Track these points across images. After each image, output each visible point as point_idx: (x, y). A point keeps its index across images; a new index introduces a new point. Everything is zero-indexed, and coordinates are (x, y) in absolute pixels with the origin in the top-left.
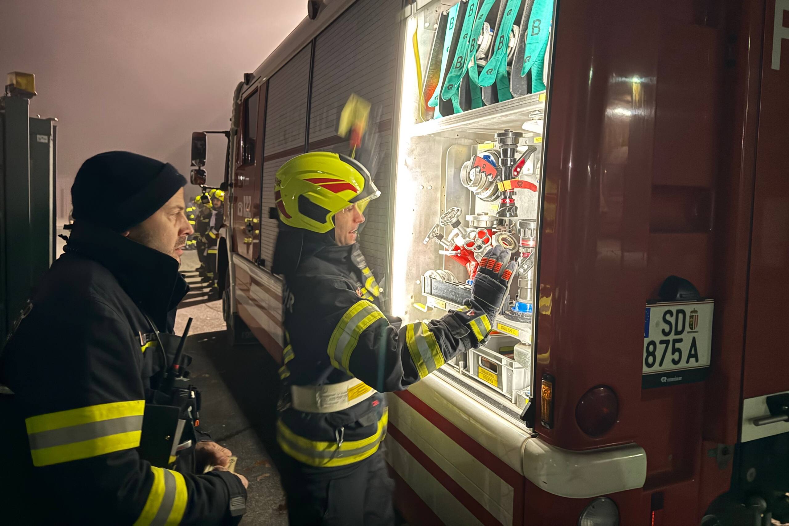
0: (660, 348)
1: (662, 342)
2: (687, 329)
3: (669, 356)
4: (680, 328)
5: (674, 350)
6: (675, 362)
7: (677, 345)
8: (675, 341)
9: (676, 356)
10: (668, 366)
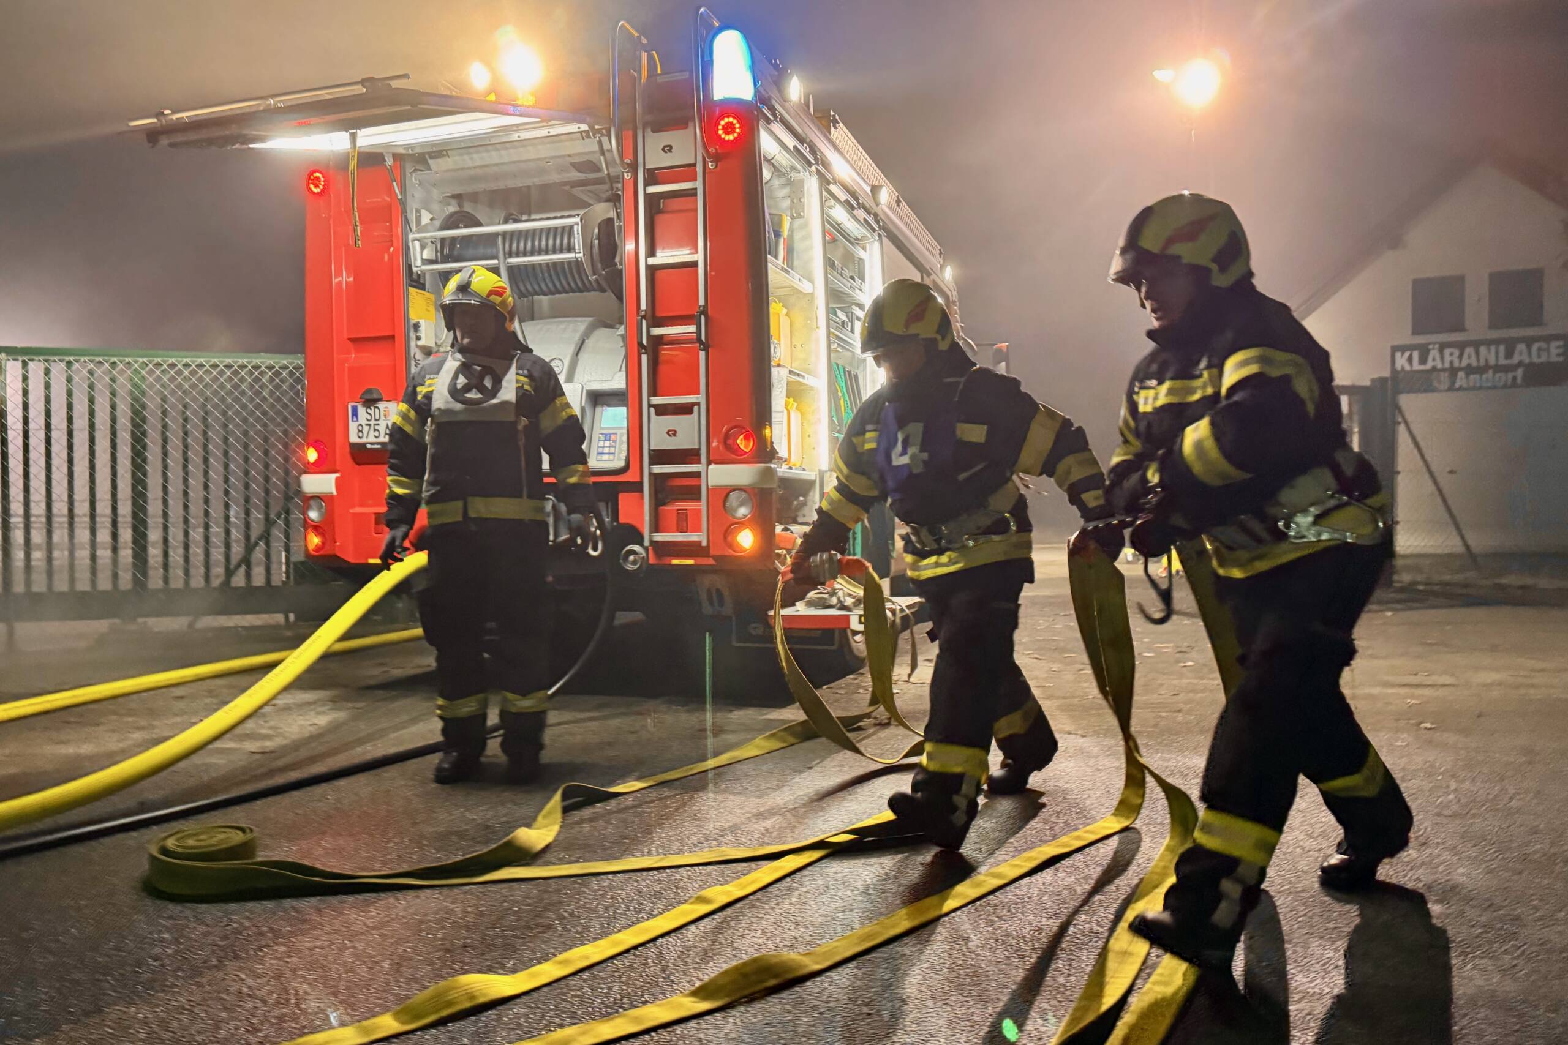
0: (366, 429)
1: (367, 425)
2: (382, 417)
3: (372, 433)
4: (377, 417)
5: (375, 430)
6: (376, 437)
7: (376, 427)
8: (375, 425)
9: (377, 434)
10: (372, 439)
